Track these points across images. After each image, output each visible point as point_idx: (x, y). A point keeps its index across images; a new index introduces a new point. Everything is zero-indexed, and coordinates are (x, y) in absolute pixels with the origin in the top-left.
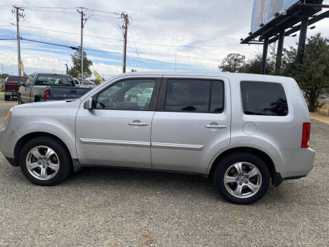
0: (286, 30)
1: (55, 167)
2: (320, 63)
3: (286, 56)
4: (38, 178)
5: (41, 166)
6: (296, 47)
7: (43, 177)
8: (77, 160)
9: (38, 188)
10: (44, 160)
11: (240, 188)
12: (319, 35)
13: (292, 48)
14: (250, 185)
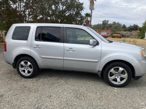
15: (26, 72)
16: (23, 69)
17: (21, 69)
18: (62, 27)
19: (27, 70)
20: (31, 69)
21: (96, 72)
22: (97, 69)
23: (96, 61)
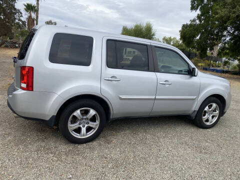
15: (84, 130)
16: (76, 126)
17: (72, 127)
18: (149, 45)
19: (86, 126)
20: (95, 124)
21: (190, 112)
22: (193, 109)
23: (194, 97)
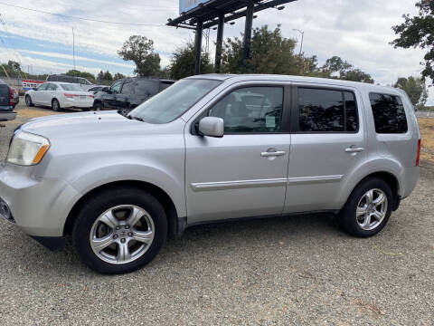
0: (226, 15)
1: (146, 236)
2: (270, 61)
3: (231, 48)
4: (115, 262)
5: (118, 241)
6: (241, 39)
7: (124, 259)
8: (186, 218)
9: (116, 279)
10: (123, 229)
11: (368, 219)
12: (266, 27)
13: (236, 39)
14: (376, 213)
